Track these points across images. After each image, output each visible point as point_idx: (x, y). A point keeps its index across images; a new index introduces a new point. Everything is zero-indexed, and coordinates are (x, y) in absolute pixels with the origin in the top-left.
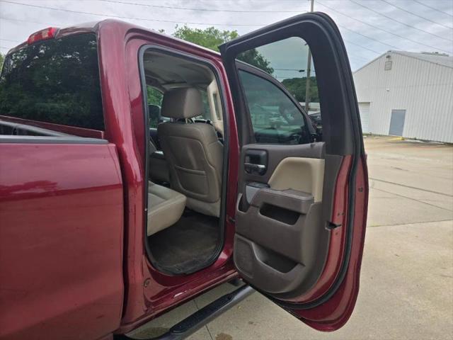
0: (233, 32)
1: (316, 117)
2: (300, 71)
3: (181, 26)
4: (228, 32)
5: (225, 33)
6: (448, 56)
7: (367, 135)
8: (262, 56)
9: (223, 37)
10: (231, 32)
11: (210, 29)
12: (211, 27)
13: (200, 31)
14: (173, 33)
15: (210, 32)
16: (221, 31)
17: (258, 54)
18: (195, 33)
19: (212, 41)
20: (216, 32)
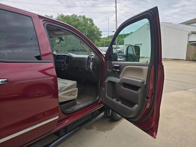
0: (83, 16)
1: (122, 51)
2: (113, 32)
3: (60, 14)
4: (81, 16)
5: (80, 16)
6: (172, 23)
7: (142, 57)
8: (96, 26)
9: (79, 18)
10: (82, 16)
11: (73, 15)
12: (73, 14)
13: (69, 16)
14: (57, 17)
15: (73, 16)
16: (78, 15)
17: (95, 25)
18: (66, 17)
19: (74, 20)
20: (76, 16)
